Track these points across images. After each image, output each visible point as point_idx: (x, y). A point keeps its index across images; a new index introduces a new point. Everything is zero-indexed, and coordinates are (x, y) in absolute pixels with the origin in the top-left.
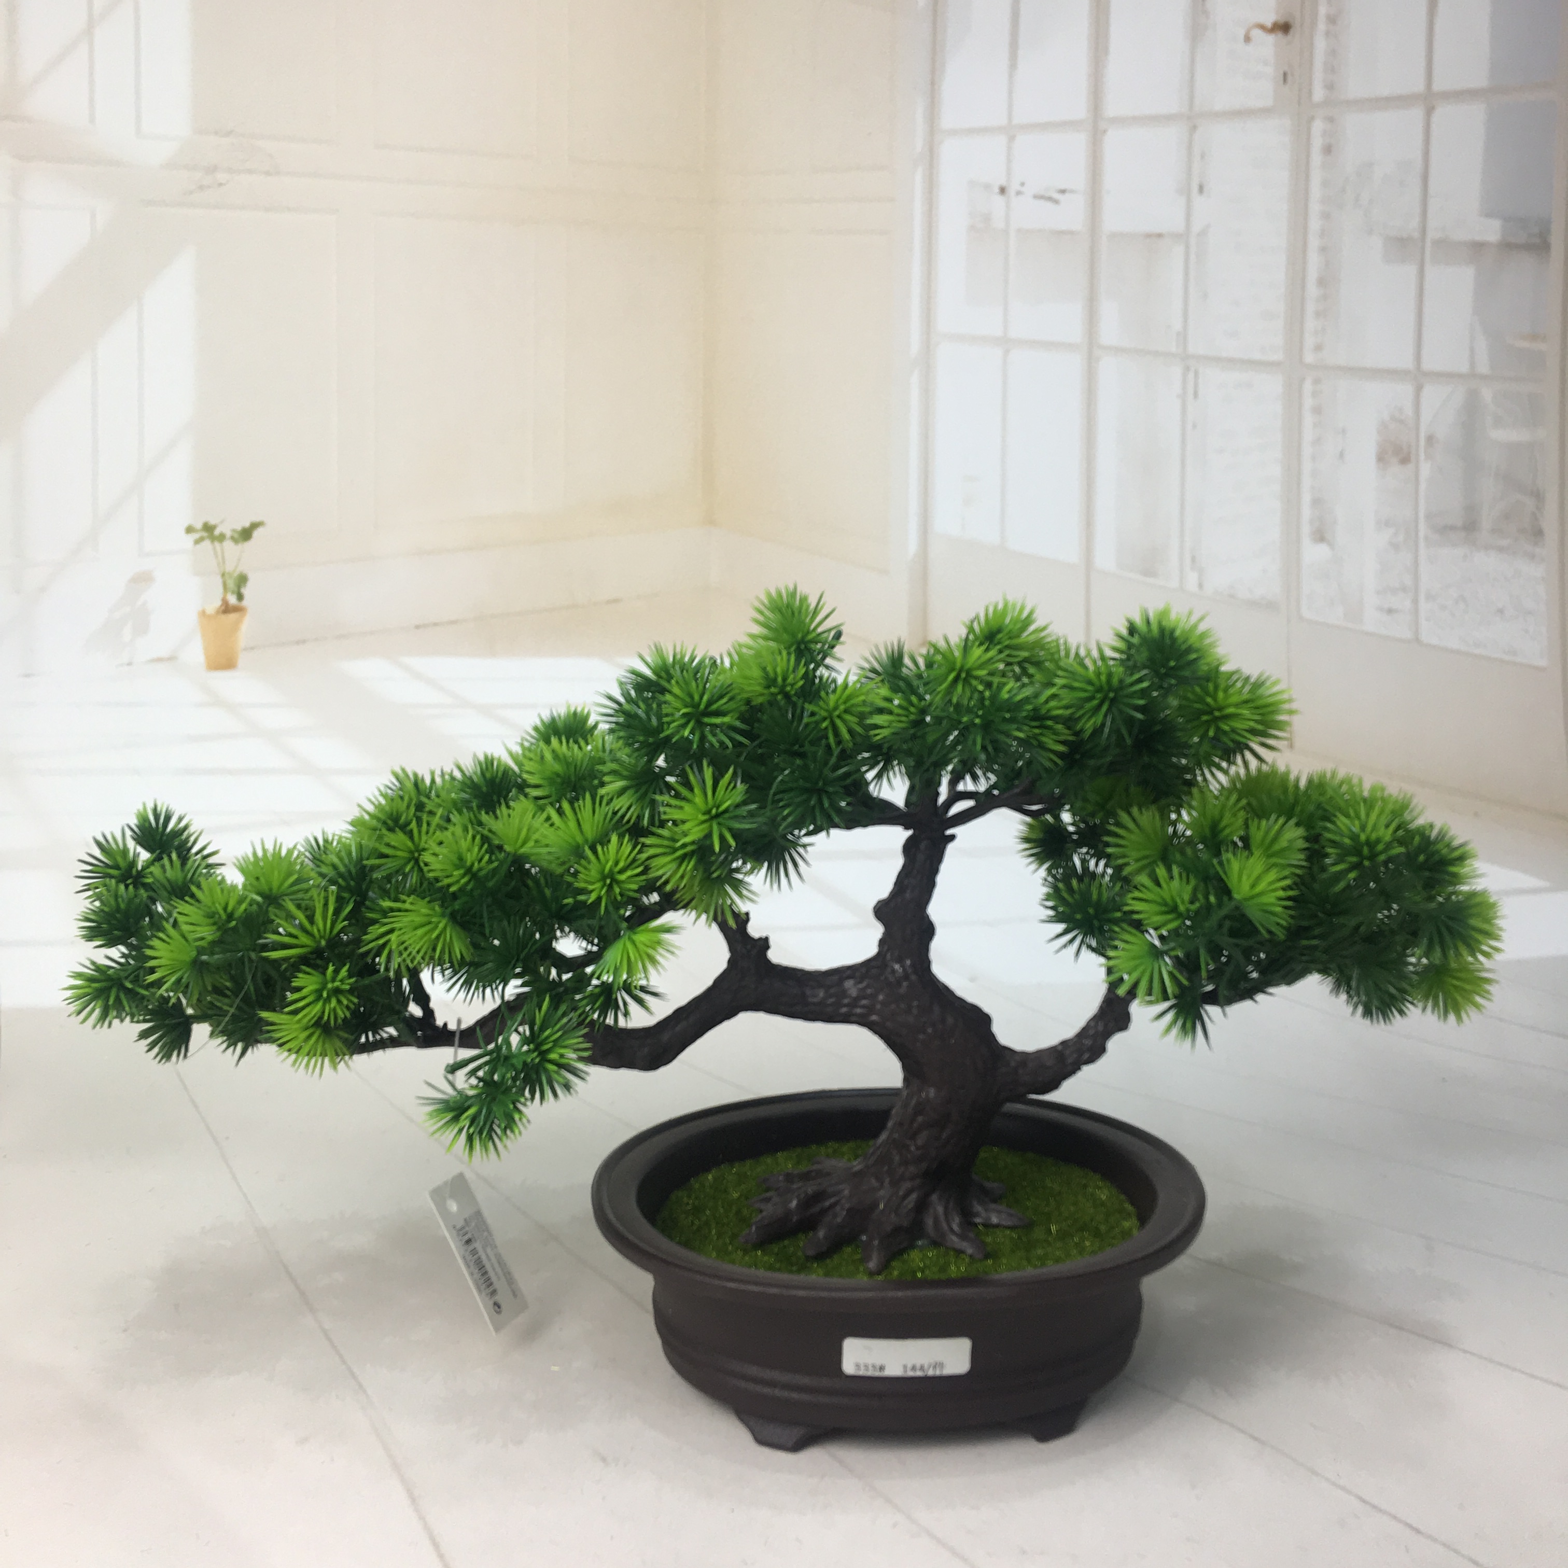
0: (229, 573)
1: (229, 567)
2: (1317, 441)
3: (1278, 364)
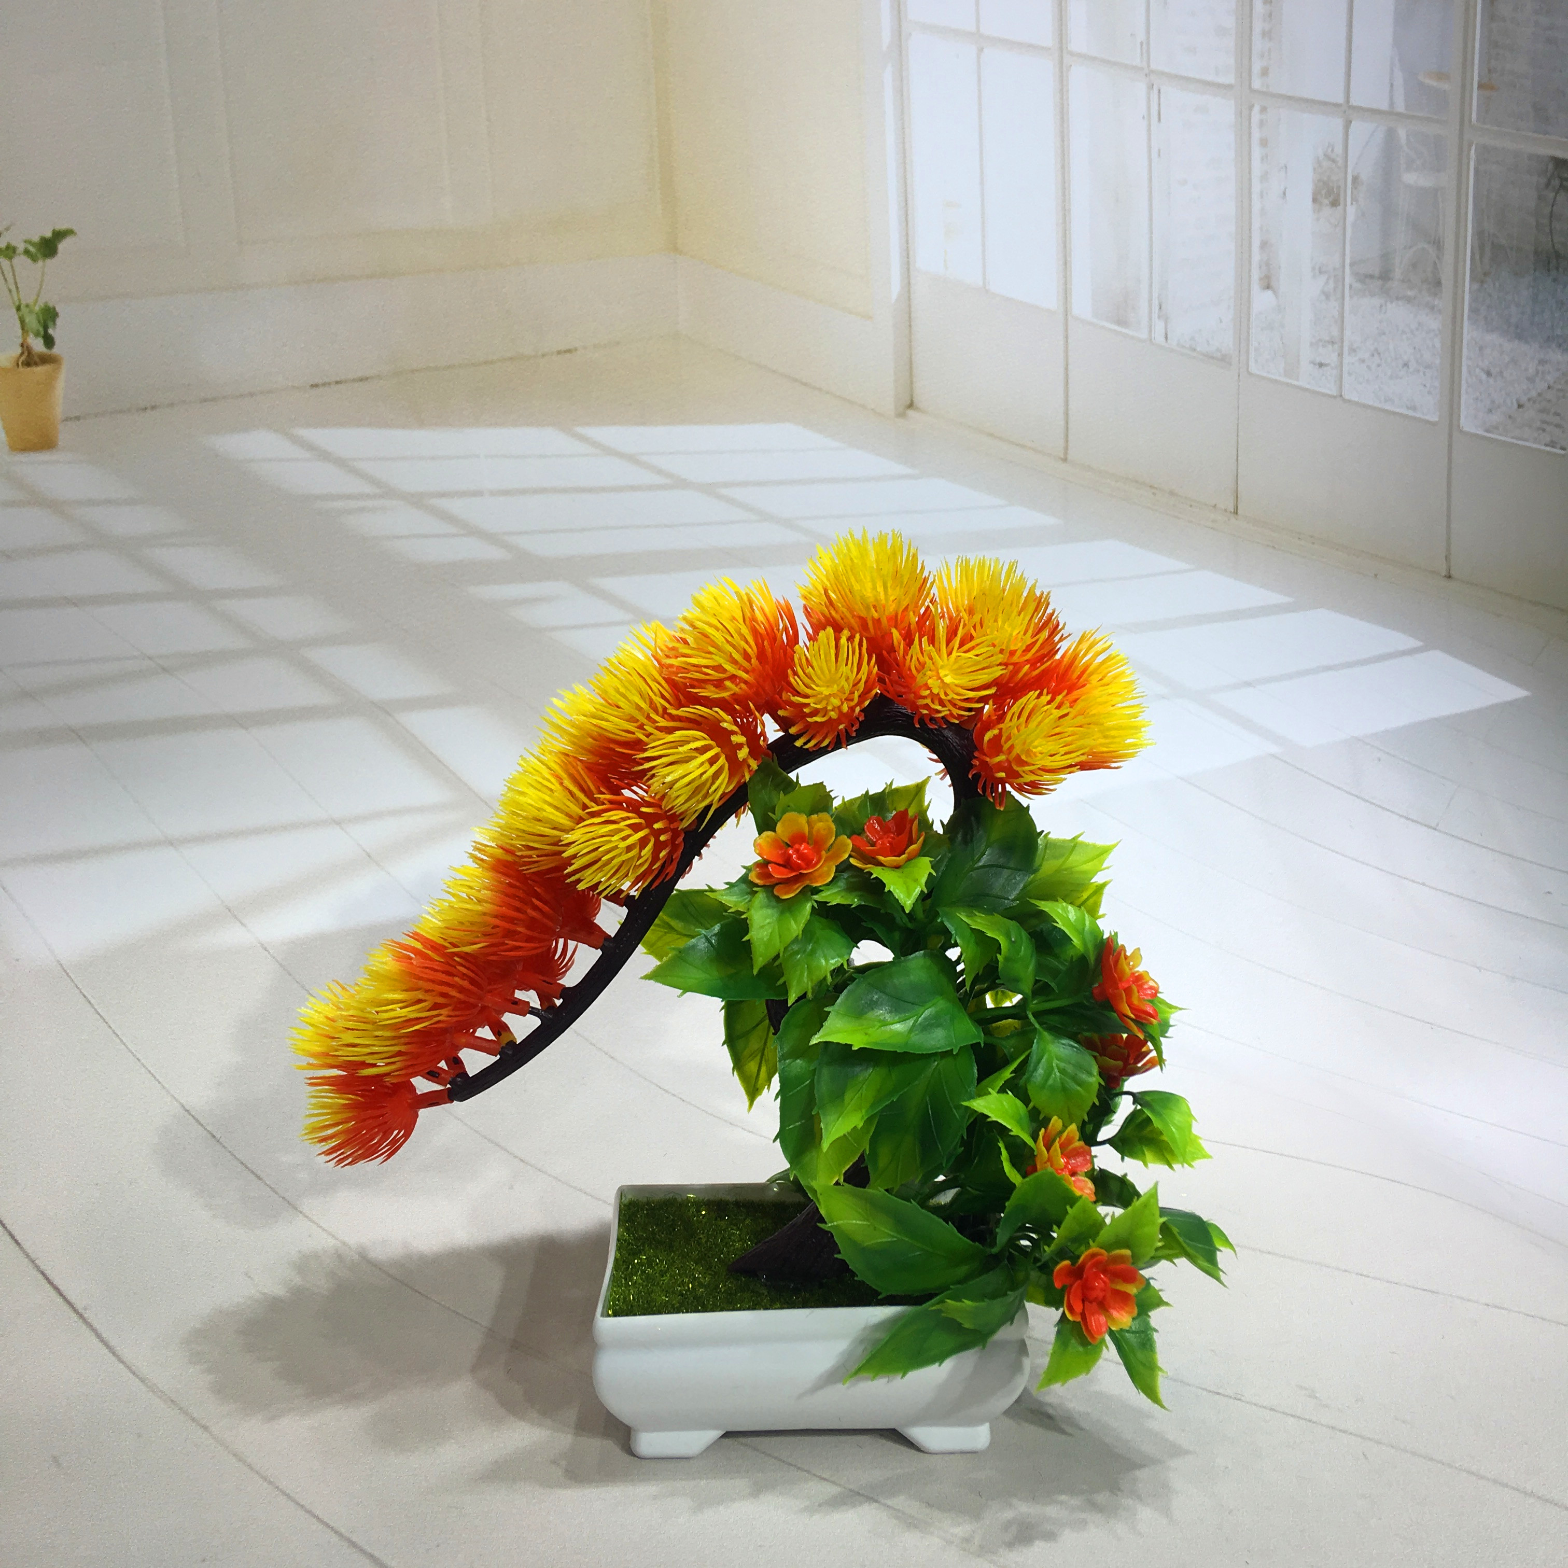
0: (27, 306)
1: (27, 297)
2: (1265, 177)
3: (1229, 87)
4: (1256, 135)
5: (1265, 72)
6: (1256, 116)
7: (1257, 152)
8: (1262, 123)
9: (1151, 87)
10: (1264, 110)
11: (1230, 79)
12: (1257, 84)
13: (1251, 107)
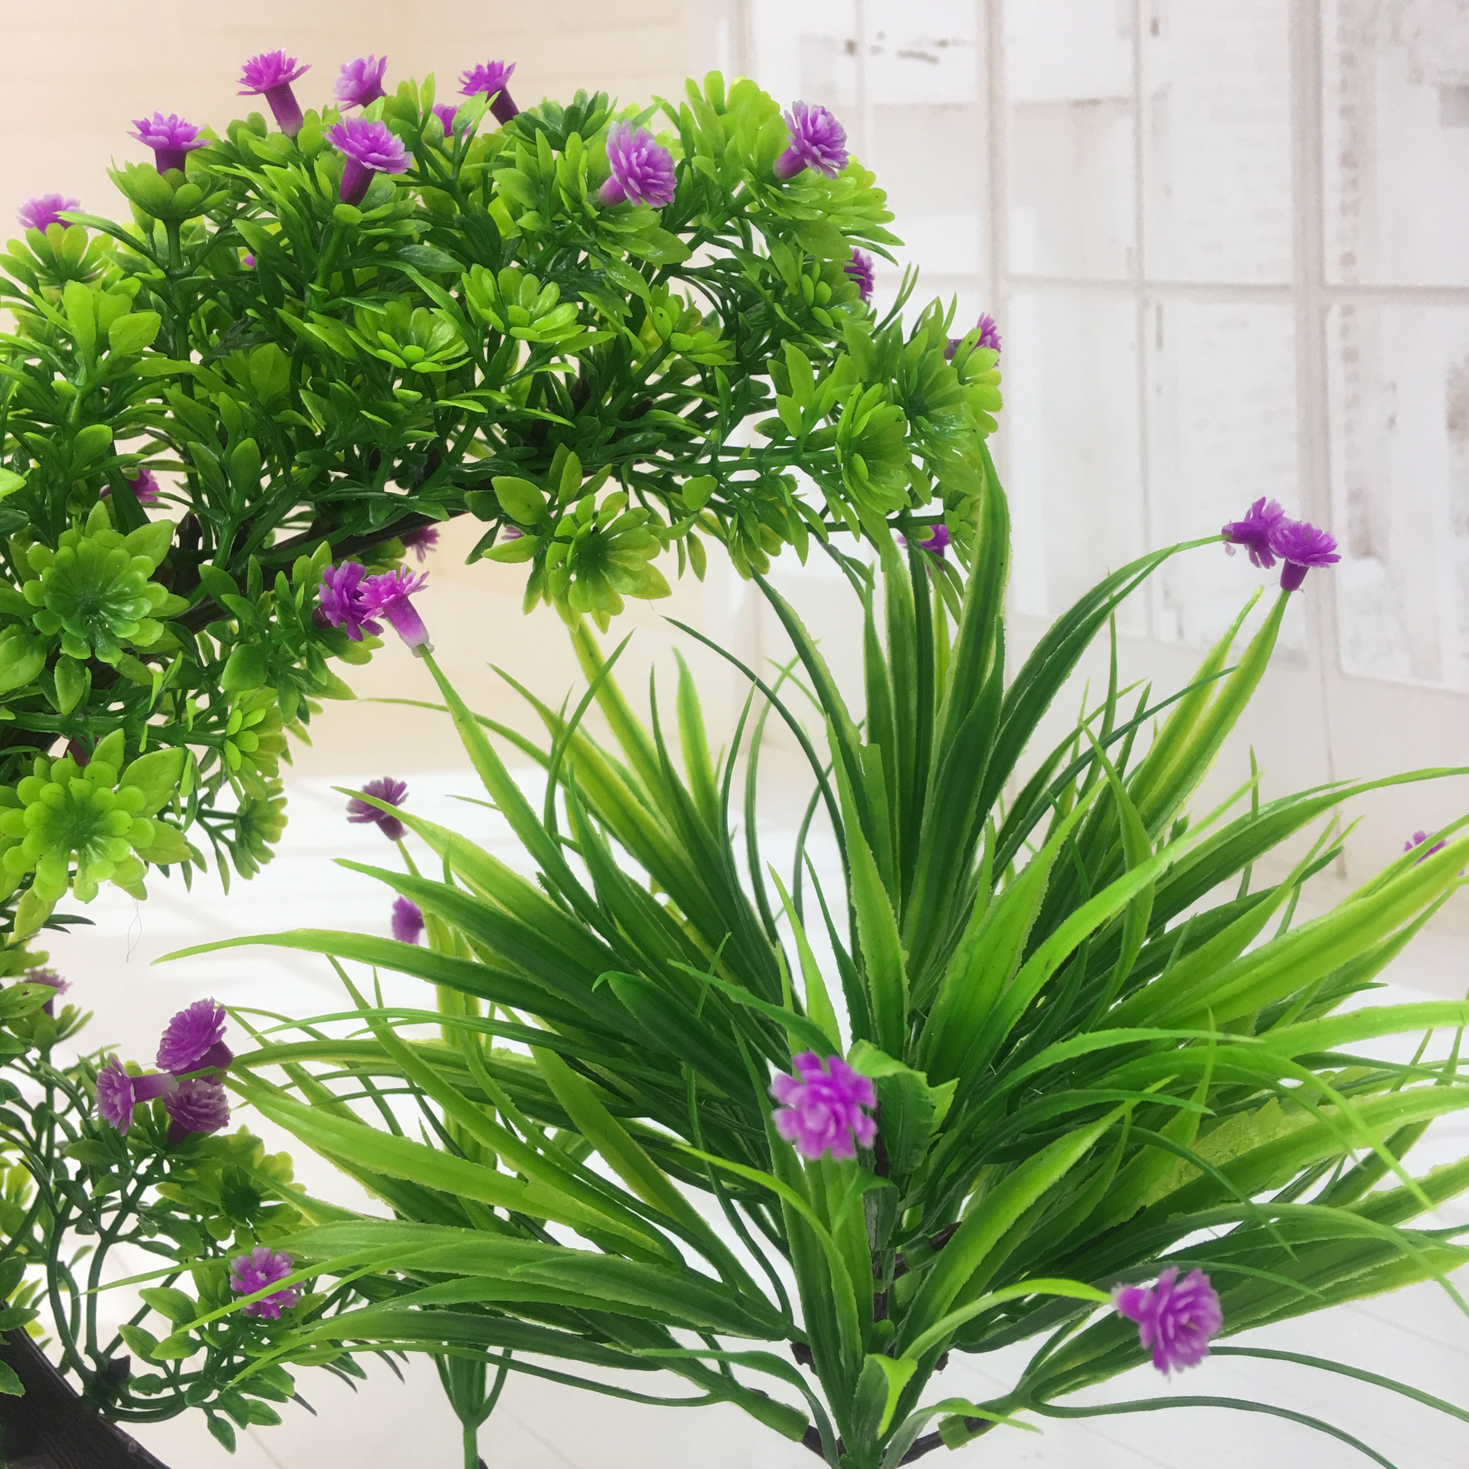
2: (1353, 403)
3: (1285, 288)
4: (1334, 344)
5: (1348, 259)
6: (1334, 320)
7: (1336, 369)
8: (1345, 331)
9: (1145, 304)
10: (1348, 311)
11: (1287, 276)
12: (1334, 276)
13: (1324, 311)
